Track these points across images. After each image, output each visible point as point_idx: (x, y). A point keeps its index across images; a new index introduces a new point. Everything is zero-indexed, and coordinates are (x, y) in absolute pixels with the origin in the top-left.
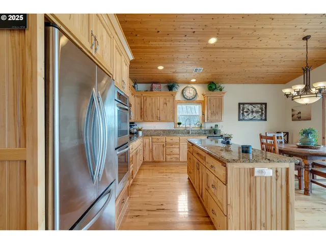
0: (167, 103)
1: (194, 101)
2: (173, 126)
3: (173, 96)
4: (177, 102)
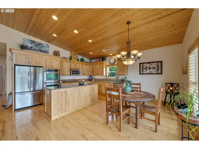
0: (101, 67)
1: (114, 64)
2: (106, 77)
3: (103, 63)
4: (107, 66)
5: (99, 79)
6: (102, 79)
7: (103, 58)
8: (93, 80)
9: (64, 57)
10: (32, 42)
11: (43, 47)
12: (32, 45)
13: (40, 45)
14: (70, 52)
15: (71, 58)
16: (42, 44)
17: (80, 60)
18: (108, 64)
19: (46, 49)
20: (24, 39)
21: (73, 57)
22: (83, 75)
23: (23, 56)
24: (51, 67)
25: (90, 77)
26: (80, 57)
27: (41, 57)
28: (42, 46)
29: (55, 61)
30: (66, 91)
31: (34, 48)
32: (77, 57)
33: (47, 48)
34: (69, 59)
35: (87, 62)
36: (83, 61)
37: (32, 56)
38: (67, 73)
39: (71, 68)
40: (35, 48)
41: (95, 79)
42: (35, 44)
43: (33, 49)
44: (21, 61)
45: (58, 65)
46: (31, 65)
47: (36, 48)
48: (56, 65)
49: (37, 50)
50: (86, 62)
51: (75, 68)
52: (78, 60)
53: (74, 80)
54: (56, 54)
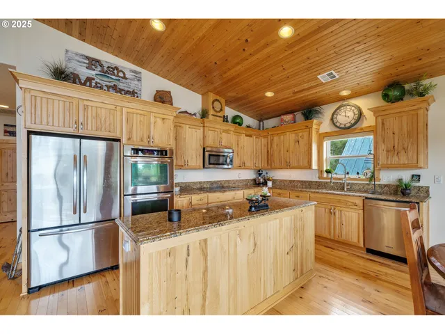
0: (300, 139)
1: (356, 129)
2: (317, 176)
3: (309, 128)
4: (322, 137)
5: (291, 181)
6: (303, 182)
7: (309, 111)
8: (270, 184)
9: (186, 112)
10: (93, 63)
11: (124, 78)
12: (91, 73)
13: (115, 72)
14: (202, 95)
15: (204, 114)
16: (120, 69)
17: (230, 119)
18: (329, 131)
19: (133, 85)
20: (67, 51)
21: (211, 112)
22: (240, 167)
23: (56, 102)
24: (146, 140)
25: (260, 174)
26: (230, 112)
27: (113, 107)
28: (121, 74)
29: (159, 121)
30: (205, 241)
31: (96, 83)
32: (221, 110)
33: (136, 82)
34: (198, 116)
35: (251, 125)
36: (240, 124)
37: (86, 103)
38: (192, 163)
39: (207, 144)
40: (98, 81)
41: (274, 181)
42: (99, 68)
43: (93, 84)
44: (50, 120)
45: (169, 135)
46: (81, 133)
47: (104, 82)
48: (161, 136)
49: (105, 88)
50: (248, 127)
51: (217, 144)
52: (225, 119)
53: (212, 183)
54: (162, 98)
